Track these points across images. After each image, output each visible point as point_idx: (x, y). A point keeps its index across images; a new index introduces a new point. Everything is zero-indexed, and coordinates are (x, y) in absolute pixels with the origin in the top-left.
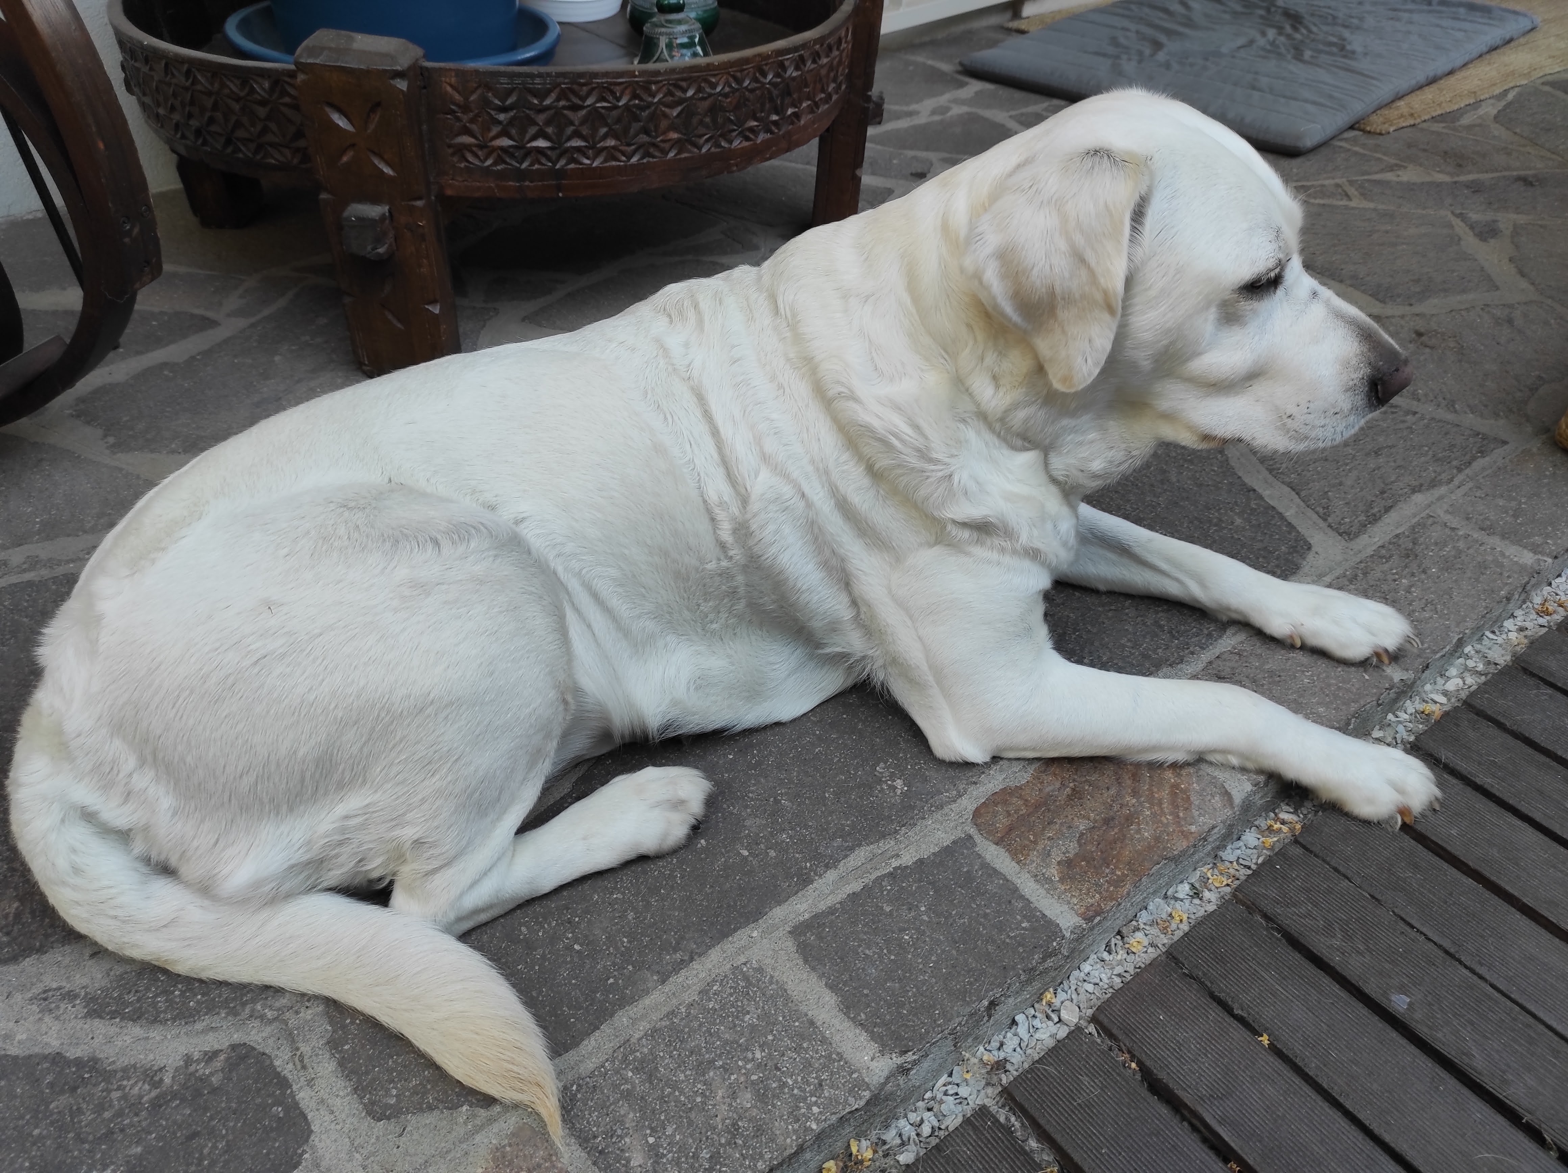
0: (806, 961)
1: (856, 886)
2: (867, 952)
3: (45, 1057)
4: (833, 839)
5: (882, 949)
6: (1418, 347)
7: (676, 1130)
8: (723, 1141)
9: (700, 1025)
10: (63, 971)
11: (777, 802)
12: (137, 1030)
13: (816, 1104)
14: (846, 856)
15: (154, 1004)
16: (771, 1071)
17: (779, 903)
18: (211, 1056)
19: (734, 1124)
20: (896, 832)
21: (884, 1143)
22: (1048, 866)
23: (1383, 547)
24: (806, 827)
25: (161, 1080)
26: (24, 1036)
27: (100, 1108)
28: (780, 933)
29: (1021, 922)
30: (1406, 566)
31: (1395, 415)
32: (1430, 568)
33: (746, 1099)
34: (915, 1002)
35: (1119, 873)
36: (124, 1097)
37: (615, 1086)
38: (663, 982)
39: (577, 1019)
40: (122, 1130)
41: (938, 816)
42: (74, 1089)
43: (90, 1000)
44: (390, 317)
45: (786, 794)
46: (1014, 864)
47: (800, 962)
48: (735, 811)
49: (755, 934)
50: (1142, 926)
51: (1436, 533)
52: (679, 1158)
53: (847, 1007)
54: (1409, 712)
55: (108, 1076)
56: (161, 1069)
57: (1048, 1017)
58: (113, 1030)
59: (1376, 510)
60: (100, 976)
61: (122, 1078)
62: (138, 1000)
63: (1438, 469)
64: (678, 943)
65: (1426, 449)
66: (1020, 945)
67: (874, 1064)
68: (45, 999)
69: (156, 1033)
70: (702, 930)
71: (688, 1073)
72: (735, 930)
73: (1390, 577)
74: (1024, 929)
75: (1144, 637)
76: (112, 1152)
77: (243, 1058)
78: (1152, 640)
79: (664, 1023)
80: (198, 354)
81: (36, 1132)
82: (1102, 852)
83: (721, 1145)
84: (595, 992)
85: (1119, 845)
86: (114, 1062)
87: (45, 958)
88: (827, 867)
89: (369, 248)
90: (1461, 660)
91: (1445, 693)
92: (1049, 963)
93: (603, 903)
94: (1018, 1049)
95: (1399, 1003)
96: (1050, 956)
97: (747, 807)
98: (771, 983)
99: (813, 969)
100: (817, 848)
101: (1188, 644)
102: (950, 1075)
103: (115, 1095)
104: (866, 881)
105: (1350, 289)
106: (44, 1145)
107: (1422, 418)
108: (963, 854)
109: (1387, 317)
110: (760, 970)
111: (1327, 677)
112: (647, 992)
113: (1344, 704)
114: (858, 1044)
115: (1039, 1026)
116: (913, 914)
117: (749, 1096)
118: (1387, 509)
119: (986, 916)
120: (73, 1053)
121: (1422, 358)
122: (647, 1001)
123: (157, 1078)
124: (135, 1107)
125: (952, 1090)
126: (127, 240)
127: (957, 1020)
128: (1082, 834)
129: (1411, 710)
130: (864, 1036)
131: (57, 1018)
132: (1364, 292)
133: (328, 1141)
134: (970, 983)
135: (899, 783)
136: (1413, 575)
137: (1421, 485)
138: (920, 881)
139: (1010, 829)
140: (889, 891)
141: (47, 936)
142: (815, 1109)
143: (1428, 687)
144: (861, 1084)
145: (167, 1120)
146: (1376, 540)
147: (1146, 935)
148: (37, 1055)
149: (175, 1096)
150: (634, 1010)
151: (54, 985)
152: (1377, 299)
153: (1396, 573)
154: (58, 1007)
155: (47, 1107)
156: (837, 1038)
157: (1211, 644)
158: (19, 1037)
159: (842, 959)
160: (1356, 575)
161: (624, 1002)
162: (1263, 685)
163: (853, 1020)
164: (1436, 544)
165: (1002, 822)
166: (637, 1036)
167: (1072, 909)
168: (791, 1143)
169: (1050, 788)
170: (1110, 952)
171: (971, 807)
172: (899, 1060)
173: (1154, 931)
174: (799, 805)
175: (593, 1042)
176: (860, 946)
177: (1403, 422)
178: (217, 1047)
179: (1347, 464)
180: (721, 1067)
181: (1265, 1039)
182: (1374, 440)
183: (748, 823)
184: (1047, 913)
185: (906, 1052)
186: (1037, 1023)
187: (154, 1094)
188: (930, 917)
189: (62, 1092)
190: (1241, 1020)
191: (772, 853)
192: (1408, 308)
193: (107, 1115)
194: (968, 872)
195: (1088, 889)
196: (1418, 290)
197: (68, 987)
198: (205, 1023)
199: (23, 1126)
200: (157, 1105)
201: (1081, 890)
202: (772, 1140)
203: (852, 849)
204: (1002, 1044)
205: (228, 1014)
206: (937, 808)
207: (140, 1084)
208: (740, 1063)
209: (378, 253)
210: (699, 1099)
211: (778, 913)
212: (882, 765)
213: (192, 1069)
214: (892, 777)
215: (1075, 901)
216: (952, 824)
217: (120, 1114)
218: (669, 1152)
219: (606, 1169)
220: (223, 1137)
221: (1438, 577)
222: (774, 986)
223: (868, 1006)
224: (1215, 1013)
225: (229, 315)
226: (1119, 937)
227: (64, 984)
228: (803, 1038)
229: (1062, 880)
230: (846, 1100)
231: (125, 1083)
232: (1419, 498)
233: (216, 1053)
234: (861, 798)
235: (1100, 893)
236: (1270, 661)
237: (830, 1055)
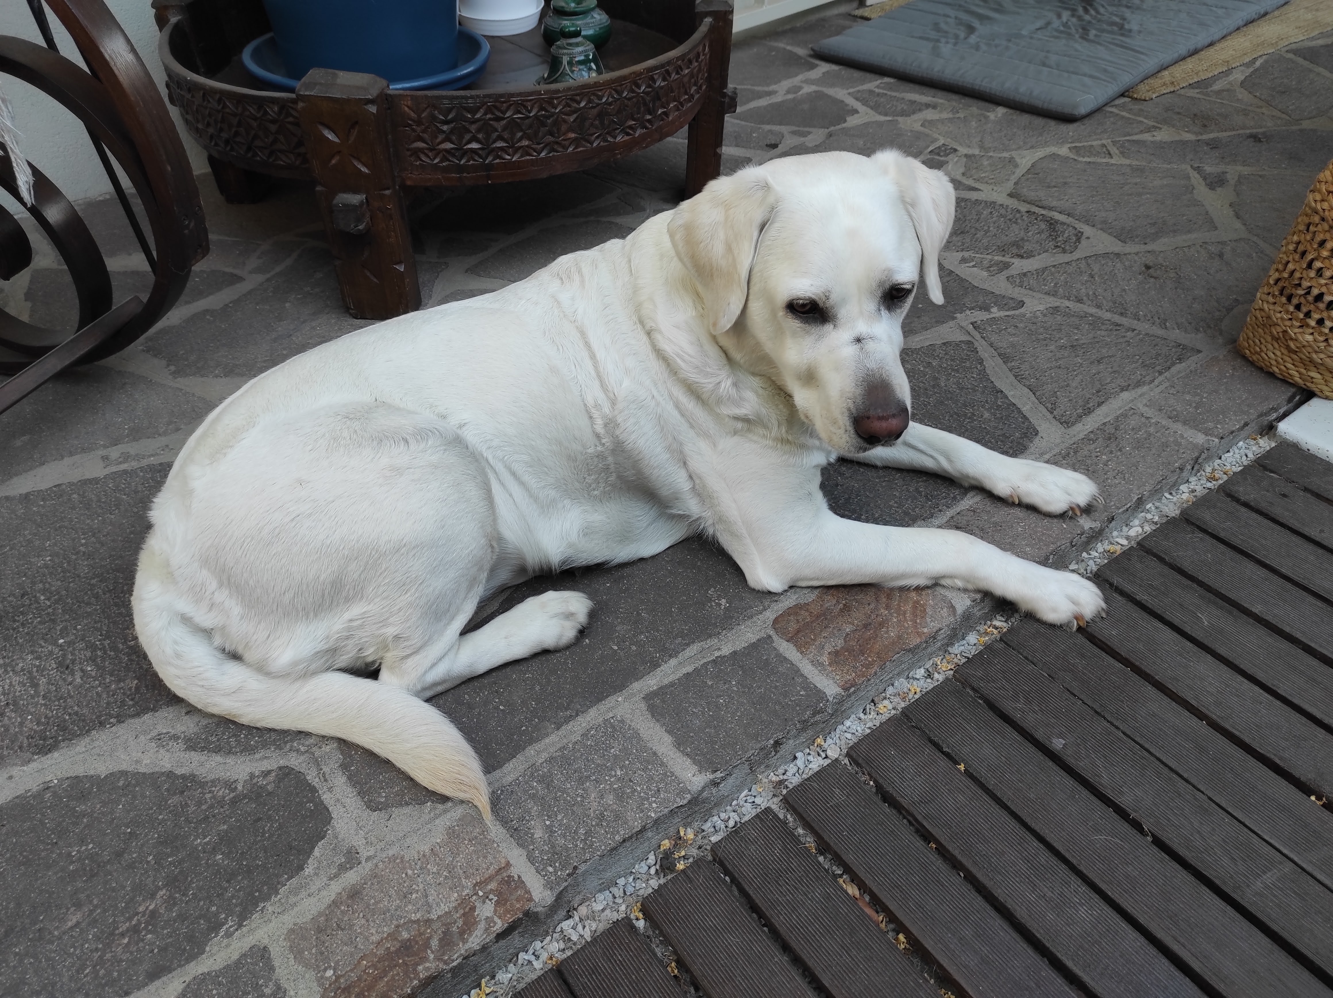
0: (653, 716)
1: (689, 669)
2: (694, 710)
3: (163, 773)
4: (675, 638)
5: (704, 708)
6: (1145, 278)
7: (564, 817)
8: (594, 823)
9: (581, 755)
10: (169, 723)
11: (639, 614)
12: (218, 758)
13: (655, 802)
14: (684, 649)
15: (228, 743)
16: (627, 782)
17: (637, 680)
18: (266, 774)
19: (602, 814)
20: (719, 633)
21: (703, 831)
22: (822, 655)
23: (1092, 432)
24: (658, 631)
25: (236, 788)
26: (148, 761)
27: (199, 803)
28: (637, 698)
29: (800, 691)
30: (1107, 446)
31: (1117, 332)
32: (1125, 447)
33: (610, 799)
34: (724, 741)
35: (870, 659)
36: (214, 797)
37: (525, 791)
38: (558, 729)
39: (501, 751)
40: (214, 816)
41: (749, 623)
42: (182, 792)
43: (187, 740)
44: (368, 274)
45: (645, 609)
46: (799, 654)
47: (649, 717)
48: (610, 621)
49: (620, 699)
50: (888, 696)
51: (1133, 422)
52: (565, 833)
53: (679, 744)
54: (1099, 551)
55: (203, 785)
56: (235, 781)
57: (819, 755)
58: (203, 758)
59: (1091, 404)
60: (192, 726)
61: (212, 786)
62: (218, 740)
63: (1144, 373)
64: (568, 705)
65: (1138, 357)
66: (797, 705)
67: (695, 778)
68: (159, 739)
69: (230, 760)
70: (585, 697)
71: (573, 783)
72: (607, 697)
73: (1094, 454)
74: (802, 695)
75: (907, 500)
76: (209, 829)
77: (288, 774)
78: (912, 502)
79: (558, 754)
80: (230, 303)
81: (160, 817)
82: (860, 646)
83: (592, 825)
84: (513, 735)
85: (872, 641)
86: (205, 777)
87: (157, 714)
88: (671, 656)
89: (352, 226)
90: (1143, 514)
91: (1128, 538)
92: (818, 718)
93: (520, 680)
94: (797, 774)
95: (1058, 744)
96: (819, 713)
97: (618, 618)
98: (629, 729)
99: (658, 721)
100: (664, 644)
101: (938, 504)
102: (750, 791)
103: (208, 796)
104: (697, 665)
105: (1100, 232)
106: (166, 824)
107: (1139, 334)
108: (764, 648)
109: (1125, 254)
110: (622, 721)
111: (1036, 526)
112: (547, 735)
113: (1045, 545)
114: (684, 766)
115: (812, 759)
116: (727, 686)
117: (611, 797)
118: (1100, 404)
119: (776, 687)
120: (179, 772)
121: (1147, 287)
122: (547, 741)
123: (233, 786)
124: (221, 803)
125: (750, 799)
126: (186, 231)
127: (751, 752)
128: (848, 634)
129: (1101, 549)
130: (689, 761)
131: (168, 751)
132: (1110, 234)
133: (343, 824)
134: (762, 729)
135: (723, 601)
136: (1111, 452)
137: (1129, 385)
138: (733, 665)
139: (798, 631)
140: (711, 672)
141: (157, 701)
142: (654, 805)
143: (1115, 533)
144: (685, 790)
145: (241, 810)
146: (1087, 427)
147: (891, 702)
148: (157, 773)
149: (245, 797)
150: (537, 746)
151: (165, 731)
152: (1119, 240)
153: (1099, 452)
154: (168, 744)
155: (166, 802)
156: (671, 763)
157: (955, 504)
158: (145, 762)
159: (677, 715)
160: (1069, 453)
161: (532, 741)
162: (988, 533)
163: (682, 752)
164: (1133, 429)
165: (793, 627)
166: (540, 761)
167: (836, 682)
168: (637, 826)
169: (829, 604)
170: (865, 714)
171: (773, 617)
172: (712, 777)
173: (897, 699)
174: (654, 617)
175: (511, 765)
176: (689, 706)
177: (1124, 337)
178: (269, 768)
179: (1075, 371)
180: (594, 780)
181: (962, 767)
182: (1098, 352)
183: (618, 628)
184: (818, 685)
185: (716, 771)
186: (810, 758)
187: (232, 795)
188: (738, 688)
189: (175, 794)
190: (947, 755)
191: (634, 648)
192: (1143, 246)
193: (204, 807)
194: (766, 659)
195: (848, 670)
196: (1153, 231)
197: (173, 732)
198: (261, 754)
199: (152, 814)
200: (234, 802)
201: (843, 671)
202: (626, 823)
203: (688, 645)
204: (786, 771)
205: (275, 749)
206: (748, 618)
207: (223, 790)
208: (607, 778)
209: (359, 229)
210: (579, 799)
211: (636, 686)
212: (712, 589)
213: (255, 781)
214: (719, 597)
215: (838, 677)
216: (758, 629)
217: (211, 807)
218: (559, 830)
219: (518, 839)
220: (277, 821)
221: (1130, 454)
222: (631, 732)
223: (693, 743)
224: (929, 750)
225: (250, 272)
226: (872, 704)
227: (170, 730)
228: (648, 762)
229: (830, 665)
230: (675, 800)
231: (213, 789)
232: (1125, 395)
233: (269, 772)
234: (697, 611)
235: (856, 672)
236: (996, 515)
237: (666, 773)
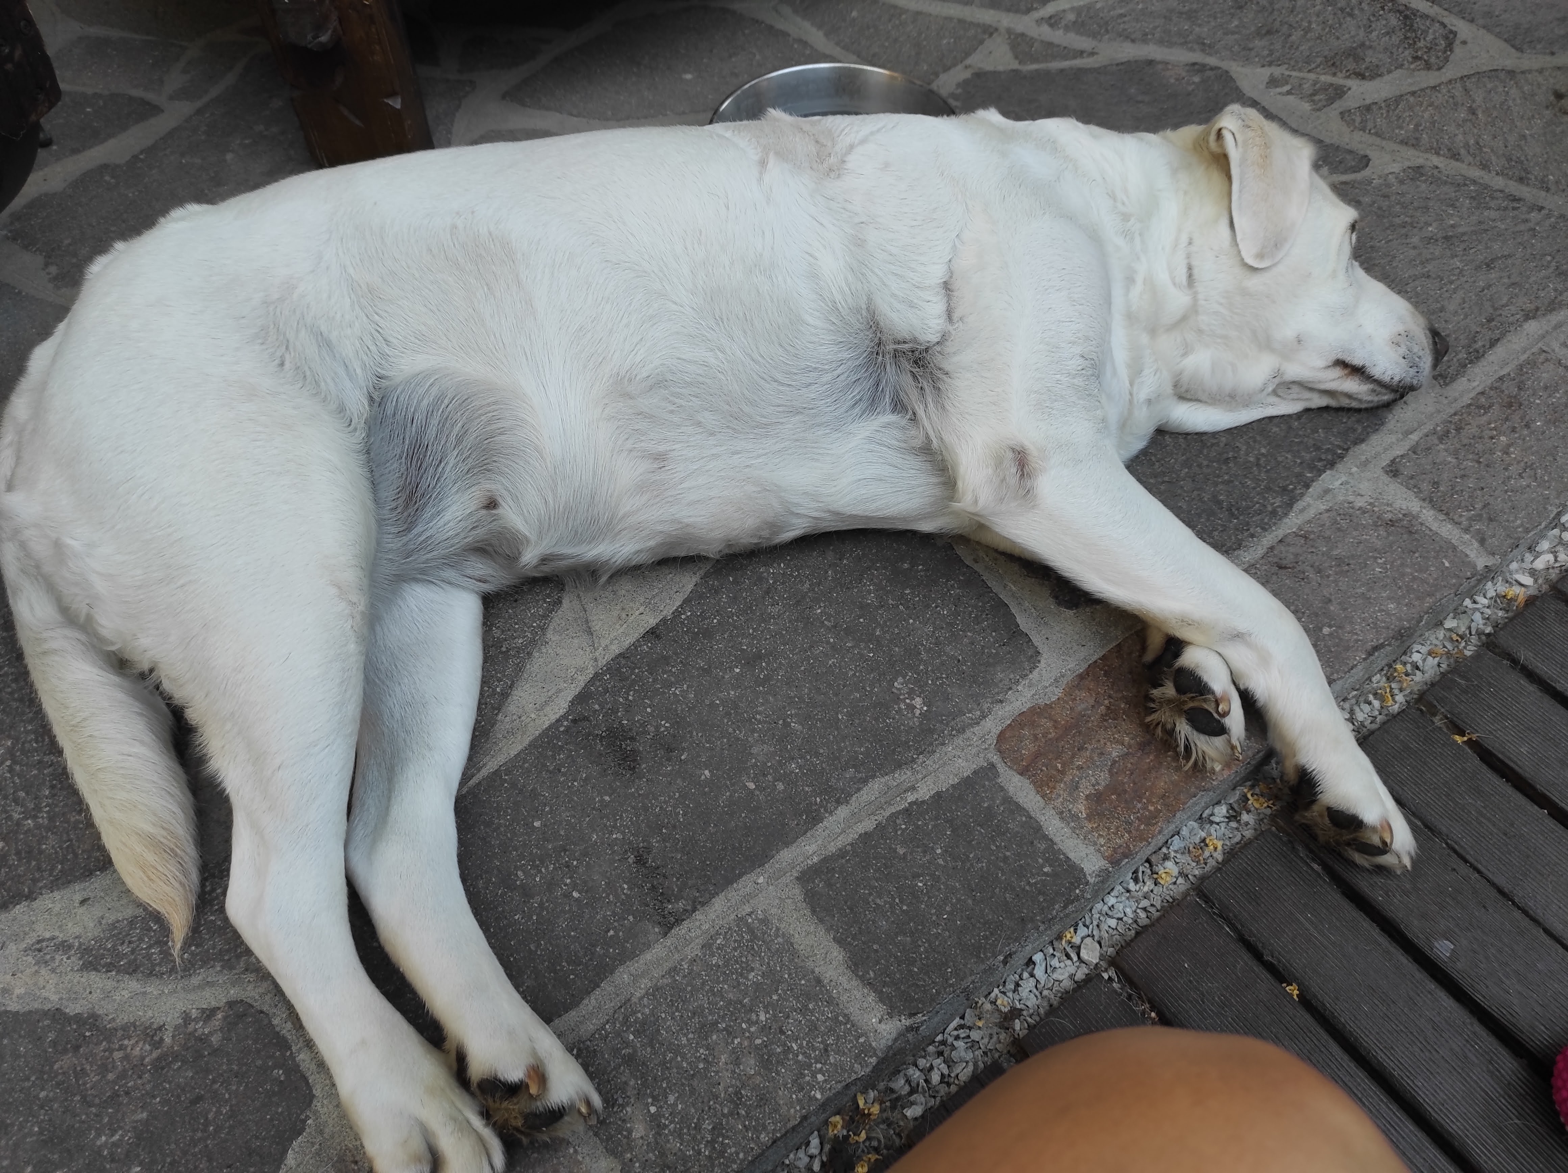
0: (814, 912)
1: (868, 825)
2: (878, 901)
3: (46, 1014)
4: (845, 769)
5: (893, 899)
6: (1555, 115)
7: (677, 1099)
8: (726, 1111)
9: (703, 984)
10: (54, 919)
11: (786, 725)
12: (133, 985)
13: (820, 1071)
14: (859, 790)
15: (149, 956)
16: (775, 1034)
17: (787, 844)
18: (209, 1014)
19: (737, 1093)
20: (913, 760)
21: (892, 1091)
22: (1075, 801)
23: (1482, 393)
24: (817, 755)
25: (162, 1040)
26: (23, 991)
27: (104, 1069)
28: (788, 878)
29: (1043, 866)
30: (1507, 419)
31: (1516, 212)
32: (1534, 421)
33: (750, 1066)
34: (927, 958)
35: (1151, 808)
36: (126, 1057)
37: (616, 1051)
38: (665, 934)
39: (576, 976)
40: (127, 1093)
41: (959, 741)
42: (76, 1048)
43: (85, 951)
45: (796, 715)
46: (1038, 798)
47: (808, 912)
48: (741, 736)
49: (761, 880)
50: (1173, 854)
51: (1547, 373)
52: (681, 1129)
53: (856, 965)
54: (1489, 595)
55: (108, 1034)
56: (160, 1028)
57: (1068, 957)
58: (110, 984)
59: (1480, 344)
60: (92, 925)
61: (124, 1038)
62: (133, 952)
63: (1560, 287)
64: (680, 890)
65: (1549, 258)
66: (1040, 893)
67: (883, 1026)
68: (40, 950)
69: (153, 988)
70: (705, 876)
71: (691, 1036)
72: (740, 876)
73: (1487, 433)
74: (1046, 874)
75: (1199, 516)
76: (119, 1116)
77: (241, 1016)
78: (1208, 520)
79: (665, 981)
80: (141, 152)
81: (42, 1094)
82: (1135, 784)
83: (723, 1115)
84: (594, 946)
85: (1154, 774)
86: (113, 1019)
87: (35, 904)
88: (839, 802)
89: (309, 37)
90: (1556, 532)
91: (1533, 573)
92: (1071, 908)
93: (602, 843)
94: (1035, 990)
95: (1443, 949)
96: (1072, 902)
97: (754, 731)
98: (777, 936)
99: (821, 921)
100: (828, 780)
101: (1248, 524)
102: (962, 1018)
103: (117, 1055)
104: (880, 818)
105: (1482, 32)
106: (51, 1109)
107: (1549, 216)
108: (984, 786)
109: (1523, 72)
110: (765, 921)
111: (1402, 565)
112: (648, 946)
113: (1418, 598)
114: (865, 1005)
115: (1058, 965)
116: (928, 857)
117: (752, 1062)
118: (1493, 343)
119: (1006, 858)
120: (72, 1009)
121: (1558, 130)
122: (648, 956)
123: (157, 1038)
124: (138, 1068)
125: (962, 1033)
127: (970, 979)
128: (1114, 762)
129: (1491, 593)
130: (872, 997)
131: (53, 971)
132: (1498, 35)
133: (330, 1107)
134: (986, 938)
135: (918, 702)
136: (1514, 430)
137: (1537, 309)
138: (937, 818)
139: (1037, 756)
140: (904, 830)
141: (35, 881)
142: (820, 1077)
143: (1514, 566)
144: (867, 1050)
145: (170, 1083)
146: (1475, 384)
147: (1177, 863)
148: (37, 1011)
149: (176, 1057)
150: (635, 966)
151: (47, 935)
152: (1513, 46)
153: (1495, 429)
154: (53, 959)
155: (52, 1067)
156: (844, 998)
157: (1275, 524)
158: (18, 991)
159: (851, 909)
160: (1448, 432)
161: (626, 956)
162: (1328, 576)
163: (862, 978)
164: (1546, 388)
165: (1028, 748)
166: (638, 995)
167: (1099, 851)
168: (795, 1114)
169: (1083, 706)
170: (1136, 880)
171: (996, 731)
172: (908, 1022)
173: (1183, 859)
174: (810, 729)
175: (593, 1001)
176: (870, 894)
177: (1526, 221)
178: (214, 1004)
179: (1451, 282)
180: (725, 1029)
181: (1293, 990)
182: (1487, 248)
183: (755, 750)
184: (1072, 856)
185: (915, 1014)
186: (1055, 962)
187: (155, 1054)
188: (945, 861)
189: (65, 1051)
190: (1271, 968)
191: (780, 786)
192: (1548, 58)
193: (111, 1076)
194: (989, 808)
195: (1117, 828)
197: (61, 936)
198: (200, 978)
199: (30, 1088)
200: (160, 1065)
201: (1109, 829)
202: (776, 1111)
203: (865, 781)
204: (1017, 985)
205: (223, 967)
206: (958, 731)
207: (141, 1044)
208: (744, 1026)
209: (320, 43)
210: (701, 1066)
211: (786, 855)
212: (900, 680)
213: (191, 1028)
214: (911, 694)
215: (1102, 841)
216: (974, 751)
217: (123, 1075)
218: (671, 1122)
219: (607, 1140)
220: (227, 1101)
221: (1543, 433)
222: (780, 940)
223: (878, 962)
224: (1243, 960)
225: (171, 98)
226: (1147, 865)
227: (57, 933)
228: (809, 997)
229: (1089, 818)
230: (852, 1067)
231: (126, 1042)
232: (1532, 327)
233: (213, 1011)
234: (876, 719)
235: (1129, 832)
236: (1340, 545)
237: (836, 1018)
